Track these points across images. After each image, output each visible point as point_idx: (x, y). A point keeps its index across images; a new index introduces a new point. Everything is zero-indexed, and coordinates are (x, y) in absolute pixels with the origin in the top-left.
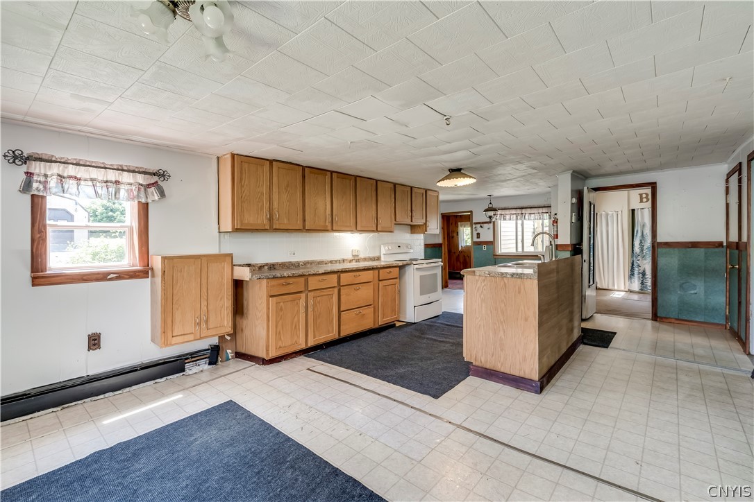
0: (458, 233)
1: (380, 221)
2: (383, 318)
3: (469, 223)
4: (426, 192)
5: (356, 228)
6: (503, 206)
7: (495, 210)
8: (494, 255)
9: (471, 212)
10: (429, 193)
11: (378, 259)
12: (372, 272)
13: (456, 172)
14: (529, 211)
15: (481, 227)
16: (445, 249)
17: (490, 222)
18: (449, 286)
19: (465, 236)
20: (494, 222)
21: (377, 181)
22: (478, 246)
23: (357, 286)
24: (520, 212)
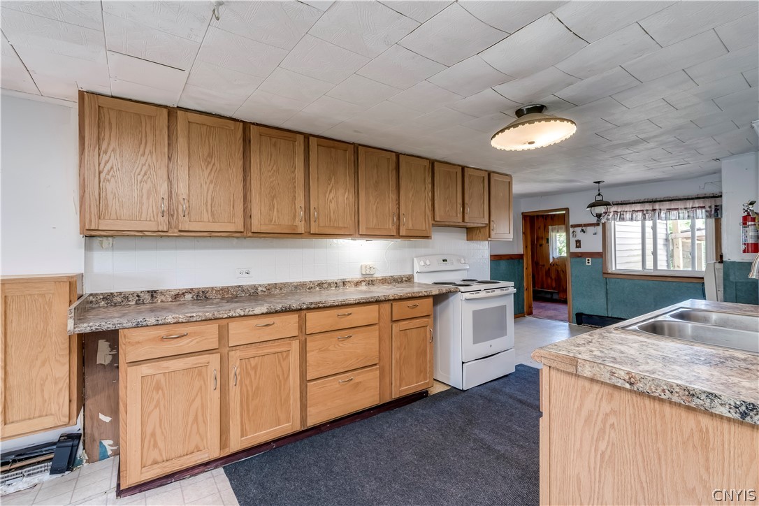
0: (548, 239)
1: (403, 220)
2: (400, 386)
3: (563, 226)
4: (489, 175)
5: (356, 231)
6: (620, 200)
7: (607, 204)
8: (604, 273)
9: (567, 209)
10: (494, 177)
11: (409, 279)
12: (375, 307)
13: (533, 111)
14: (667, 205)
15: (583, 231)
16: (527, 262)
17: (598, 224)
18: (534, 312)
19: (559, 244)
20: (604, 225)
21: (398, 155)
22: (578, 259)
23: (346, 333)
24: (651, 208)
